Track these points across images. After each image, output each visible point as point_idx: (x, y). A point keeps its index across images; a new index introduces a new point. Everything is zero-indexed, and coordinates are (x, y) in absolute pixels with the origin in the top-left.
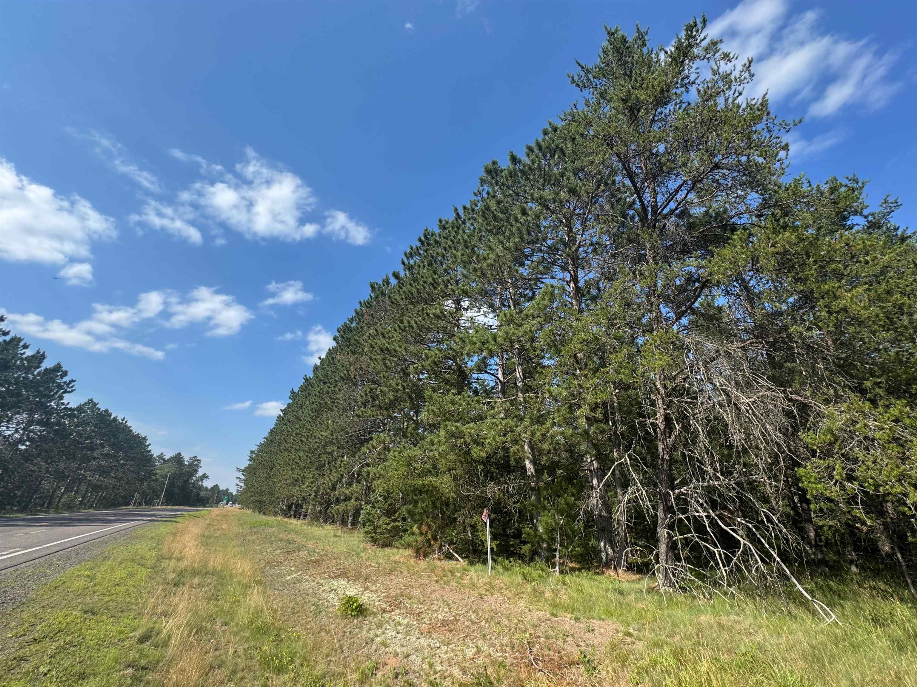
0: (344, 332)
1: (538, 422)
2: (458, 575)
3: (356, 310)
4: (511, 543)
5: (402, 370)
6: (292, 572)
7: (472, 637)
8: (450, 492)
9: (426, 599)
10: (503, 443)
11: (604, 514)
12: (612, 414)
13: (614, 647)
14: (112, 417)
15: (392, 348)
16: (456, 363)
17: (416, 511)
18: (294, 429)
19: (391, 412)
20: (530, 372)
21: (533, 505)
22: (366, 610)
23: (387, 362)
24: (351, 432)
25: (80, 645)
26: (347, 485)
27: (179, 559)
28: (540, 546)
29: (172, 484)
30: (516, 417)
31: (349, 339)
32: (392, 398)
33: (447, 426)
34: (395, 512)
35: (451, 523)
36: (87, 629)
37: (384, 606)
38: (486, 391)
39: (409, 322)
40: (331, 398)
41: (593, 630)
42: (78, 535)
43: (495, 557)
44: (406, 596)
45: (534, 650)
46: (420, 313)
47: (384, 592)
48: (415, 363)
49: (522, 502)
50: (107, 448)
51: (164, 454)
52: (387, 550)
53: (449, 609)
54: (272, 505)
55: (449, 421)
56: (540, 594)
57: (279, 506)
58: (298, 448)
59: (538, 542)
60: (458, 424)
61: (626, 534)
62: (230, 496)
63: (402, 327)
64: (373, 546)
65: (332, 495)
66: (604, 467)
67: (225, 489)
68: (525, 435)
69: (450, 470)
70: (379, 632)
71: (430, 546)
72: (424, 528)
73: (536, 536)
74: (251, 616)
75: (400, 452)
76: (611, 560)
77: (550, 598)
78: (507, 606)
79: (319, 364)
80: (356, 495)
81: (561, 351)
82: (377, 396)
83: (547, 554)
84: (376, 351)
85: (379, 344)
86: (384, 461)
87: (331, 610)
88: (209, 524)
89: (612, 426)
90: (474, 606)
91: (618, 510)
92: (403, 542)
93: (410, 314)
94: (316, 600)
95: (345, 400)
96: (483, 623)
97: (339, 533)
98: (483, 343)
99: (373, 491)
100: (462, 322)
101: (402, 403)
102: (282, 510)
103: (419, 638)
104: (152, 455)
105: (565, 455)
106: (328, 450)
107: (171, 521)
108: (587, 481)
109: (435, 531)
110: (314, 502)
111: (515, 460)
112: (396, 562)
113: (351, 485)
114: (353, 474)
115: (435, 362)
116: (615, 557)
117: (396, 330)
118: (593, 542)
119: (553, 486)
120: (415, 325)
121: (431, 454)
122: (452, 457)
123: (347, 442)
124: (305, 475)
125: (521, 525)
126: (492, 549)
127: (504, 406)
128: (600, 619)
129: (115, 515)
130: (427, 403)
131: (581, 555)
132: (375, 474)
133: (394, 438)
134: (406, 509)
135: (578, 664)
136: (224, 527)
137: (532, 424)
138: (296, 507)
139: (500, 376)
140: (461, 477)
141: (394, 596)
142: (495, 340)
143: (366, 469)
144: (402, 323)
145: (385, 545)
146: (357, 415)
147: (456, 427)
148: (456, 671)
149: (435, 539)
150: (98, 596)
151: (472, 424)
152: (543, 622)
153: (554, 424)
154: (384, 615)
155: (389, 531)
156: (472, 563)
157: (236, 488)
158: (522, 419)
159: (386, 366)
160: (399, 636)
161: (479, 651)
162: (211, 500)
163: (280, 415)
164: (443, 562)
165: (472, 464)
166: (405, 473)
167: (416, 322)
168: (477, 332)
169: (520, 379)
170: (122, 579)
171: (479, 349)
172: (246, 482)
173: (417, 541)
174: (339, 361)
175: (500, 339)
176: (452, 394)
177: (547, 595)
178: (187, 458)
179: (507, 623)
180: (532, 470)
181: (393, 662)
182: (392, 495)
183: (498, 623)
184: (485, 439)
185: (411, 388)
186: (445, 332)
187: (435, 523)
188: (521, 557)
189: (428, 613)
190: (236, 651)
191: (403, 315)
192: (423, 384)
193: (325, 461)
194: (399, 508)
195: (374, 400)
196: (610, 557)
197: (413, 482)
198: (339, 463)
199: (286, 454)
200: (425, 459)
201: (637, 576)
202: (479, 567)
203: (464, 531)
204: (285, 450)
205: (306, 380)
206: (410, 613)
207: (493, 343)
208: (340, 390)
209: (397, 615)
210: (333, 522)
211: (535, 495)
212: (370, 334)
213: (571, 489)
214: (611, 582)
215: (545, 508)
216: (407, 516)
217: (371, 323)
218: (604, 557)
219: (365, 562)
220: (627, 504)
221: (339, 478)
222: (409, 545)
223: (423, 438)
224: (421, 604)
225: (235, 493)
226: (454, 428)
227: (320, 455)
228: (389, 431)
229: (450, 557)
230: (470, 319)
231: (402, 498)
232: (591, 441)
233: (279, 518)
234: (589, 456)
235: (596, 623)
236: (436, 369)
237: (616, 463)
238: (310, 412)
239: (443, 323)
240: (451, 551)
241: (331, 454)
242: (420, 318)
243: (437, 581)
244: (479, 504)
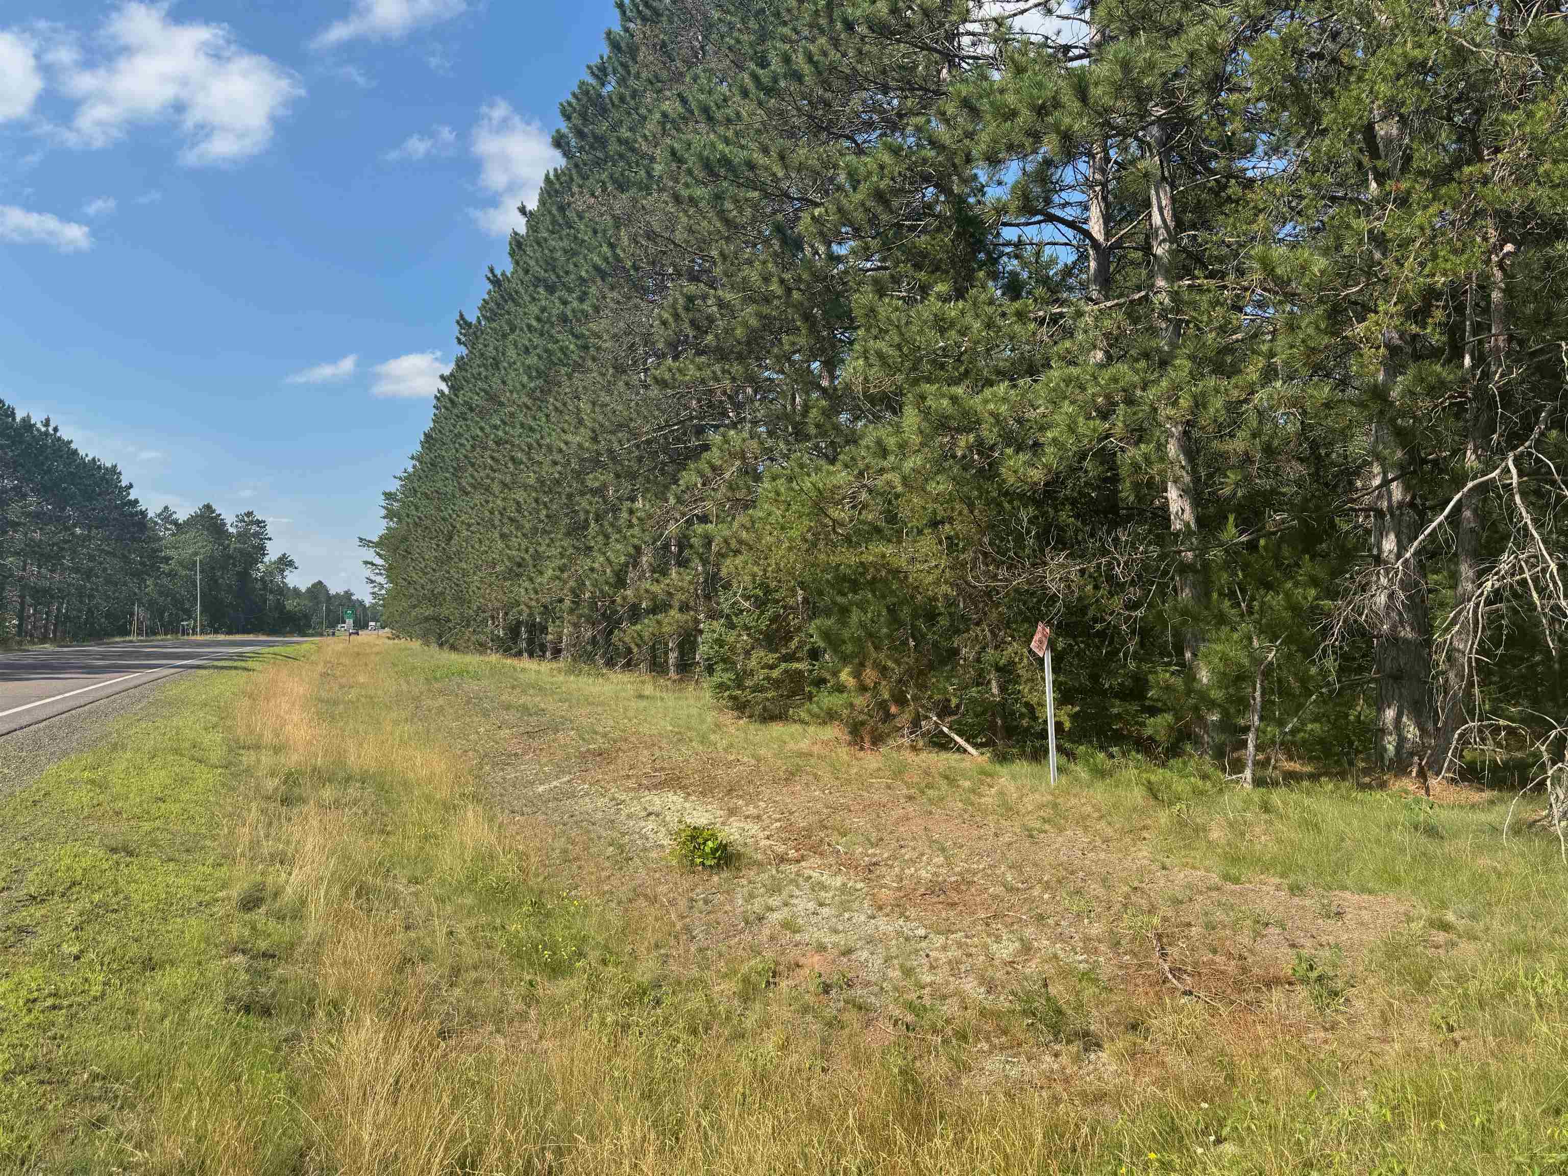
0: (584, 116)
1: (1220, 369)
2: (967, 784)
3: (609, 34)
4: (1115, 711)
5: (779, 229)
6: (546, 779)
7: (1010, 921)
8: (937, 583)
9: (885, 835)
10: (1100, 440)
11: (1407, 633)
12: (1478, 328)
13: (1394, 951)
14: (18, 419)
15: (738, 156)
16: (948, 192)
17: (846, 634)
18: (488, 429)
19: (753, 364)
20: (1199, 207)
21: (1185, 612)
22: (739, 856)
23: (728, 205)
24: (647, 430)
25: (125, 908)
26: (653, 571)
27: (277, 750)
28: (1201, 719)
29: (212, 582)
30: (1146, 355)
31: (600, 141)
32: (754, 322)
33: (923, 398)
34: (788, 638)
35: (943, 662)
36: (129, 883)
37: (781, 849)
38: (1045, 281)
39: (787, 60)
40: (577, 337)
41: (1338, 913)
42: (41, 699)
43: (1068, 745)
44: (834, 828)
45: (1172, 951)
46: (823, 21)
47: (779, 820)
48: (817, 205)
49: (1150, 606)
50: (32, 499)
51: (172, 509)
52: (777, 729)
53: (946, 858)
54: (468, 626)
55: (929, 380)
56: (1196, 831)
57: (488, 630)
58: (508, 479)
59: (1196, 709)
60: (959, 390)
61: (1471, 684)
62: (360, 610)
63: (765, 80)
64: (740, 718)
65: (619, 600)
66: (1424, 498)
67: (341, 591)
68: (1170, 411)
69: (935, 524)
70: (774, 901)
71: (888, 717)
72: (870, 675)
73: (1189, 692)
74: (469, 864)
75: (790, 479)
76: (1412, 754)
77: (1223, 841)
78: (1102, 856)
79: (522, 230)
80: (680, 597)
81: (1318, 117)
82: (711, 320)
83: (1219, 738)
84: (690, 172)
85: (696, 147)
86: (746, 507)
87: (653, 855)
88: (324, 675)
89: (1474, 367)
90: (1012, 855)
91: (1454, 622)
92: (816, 709)
93: (786, 30)
94: (615, 834)
95: (615, 336)
96: (1036, 892)
97: (648, 690)
98: (1041, 111)
99: (727, 586)
100: (966, 40)
101: (785, 339)
102: (496, 639)
103: (873, 917)
104: (143, 514)
105: (1295, 470)
106: (589, 483)
107: (236, 668)
108: (1362, 543)
109: (900, 681)
110: (574, 619)
111: (1137, 486)
112: (801, 754)
113: (664, 573)
114: (666, 547)
115: (880, 196)
116: (1424, 747)
117: (745, 94)
118: (1361, 709)
119: (1252, 558)
120: (807, 69)
121: (880, 482)
122: (941, 486)
123: (640, 459)
124: (541, 549)
125: (1145, 667)
126: (1059, 726)
127: (1107, 323)
128: (1363, 890)
129: (104, 657)
130: (861, 332)
131: (1321, 741)
132: (726, 541)
133: (769, 443)
134: (818, 628)
135: (1290, 984)
136: (361, 679)
137: (1195, 376)
138: (530, 632)
139: (1096, 228)
140: (969, 542)
141: (804, 829)
142: (1082, 93)
143: (699, 528)
144: (763, 63)
145: (768, 717)
146: (656, 380)
147: (954, 399)
148: (971, 987)
149: (901, 701)
150: (128, 820)
151: (1002, 388)
152: (1201, 893)
153: (1269, 374)
154: (782, 867)
155: (777, 684)
156: (1003, 758)
157: (369, 588)
158: (1164, 363)
159: (727, 222)
160: (825, 911)
161: (1027, 948)
162: (314, 619)
163: (441, 392)
164: (924, 755)
165: (999, 505)
166: (809, 536)
167: (810, 58)
168: (1019, 70)
169: (1162, 231)
170: (166, 787)
171: (1028, 134)
172: (390, 571)
173: (852, 705)
174: (581, 218)
175: (1099, 91)
176: (939, 297)
177: (1214, 835)
178: (229, 517)
179: (1101, 892)
180: (1188, 516)
181: (815, 961)
182: (777, 596)
183: (1078, 892)
184: (1042, 428)
185: (809, 287)
186: (908, 86)
187: (898, 663)
188: (1145, 746)
189: (891, 867)
190: (451, 933)
191: (763, 36)
192: (846, 272)
193: (587, 512)
194: (799, 629)
195: (700, 330)
196: (1408, 745)
197: (834, 560)
198: (625, 515)
199: (478, 498)
200: (864, 496)
201: (1487, 795)
202: (1022, 767)
203: (980, 681)
204: (474, 487)
205: (496, 282)
206: (847, 864)
207: (1076, 105)
208: (597, 309)
209: (812, 867)
210: (628, 664)
211: (1194, 586)
212: (665, 115)
213: (1307, 566)
214: (1407, 807)
215: (1221, 620)
216: (822, 644)
217: (664, 75)
218: (1391, 748)
219: (722, 754)
220: (1488, 602)
221: (628, 555)
222: (831, 716)
223: (853, 439)
224: (872, 845)
225: (368, 600)
226: (945, 402)
227: (570, 496)
228: (755, 423)
229: (941, 743)
230: (992, 27)
231: (806, 601)
232: (1393, 420)
233: (494, 658)
234: (1376, 469)
235: (1350, 899)
236: (884, 217)
237: (1470, 485)
238: (525, 379)
239: (898, 52)
240: (945, 730)
241: (599, 491)
242: (822, 40)
243: (910, 798)
244: (1021, 613)
